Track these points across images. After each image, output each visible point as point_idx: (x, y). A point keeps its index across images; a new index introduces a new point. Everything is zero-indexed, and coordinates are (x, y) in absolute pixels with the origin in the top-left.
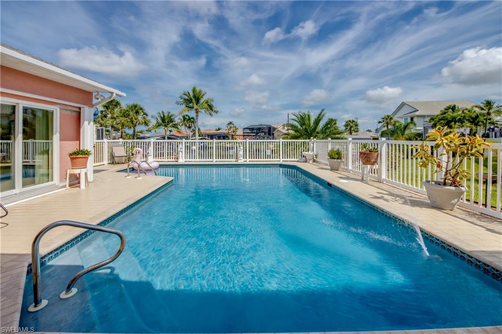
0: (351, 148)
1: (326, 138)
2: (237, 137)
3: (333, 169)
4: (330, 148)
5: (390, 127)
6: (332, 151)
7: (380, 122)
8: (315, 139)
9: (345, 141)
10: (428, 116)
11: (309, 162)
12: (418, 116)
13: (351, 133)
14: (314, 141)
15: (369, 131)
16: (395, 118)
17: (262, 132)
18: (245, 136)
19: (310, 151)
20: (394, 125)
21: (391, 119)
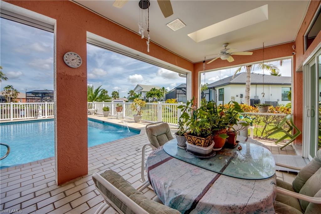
0: (113, 106)
1: (101, 101)
2: (17, 100)
3: (105, 116)
4: (104, 106)
5: (133, 96)
6: (105, 107)
7: (128, 93)
8: (95, 102)
9: (111, 103)
10: (147, 92)
11: (92, 115)
12: (143, 92)
13: (115, 99)
14: (95, 103)
15: (125, 97)
16: (135, 92)
17: (48, 96)
18: (28, 99)
19: (93, 109)
20: (134, 95)
21: (133, 92)
